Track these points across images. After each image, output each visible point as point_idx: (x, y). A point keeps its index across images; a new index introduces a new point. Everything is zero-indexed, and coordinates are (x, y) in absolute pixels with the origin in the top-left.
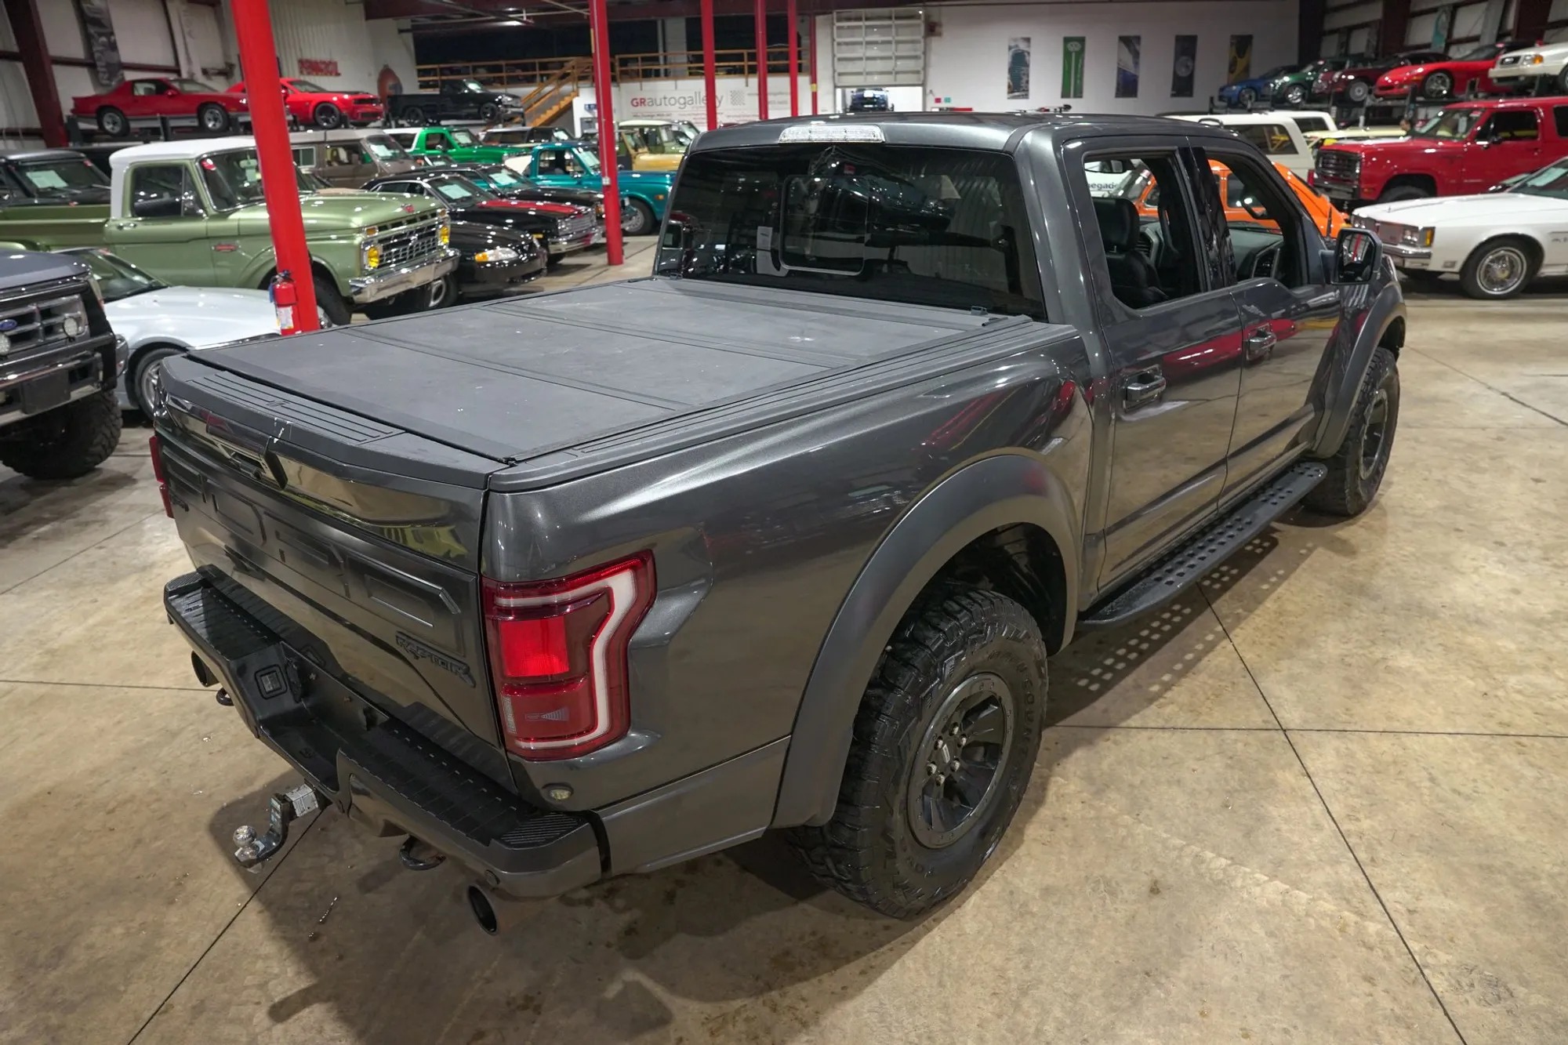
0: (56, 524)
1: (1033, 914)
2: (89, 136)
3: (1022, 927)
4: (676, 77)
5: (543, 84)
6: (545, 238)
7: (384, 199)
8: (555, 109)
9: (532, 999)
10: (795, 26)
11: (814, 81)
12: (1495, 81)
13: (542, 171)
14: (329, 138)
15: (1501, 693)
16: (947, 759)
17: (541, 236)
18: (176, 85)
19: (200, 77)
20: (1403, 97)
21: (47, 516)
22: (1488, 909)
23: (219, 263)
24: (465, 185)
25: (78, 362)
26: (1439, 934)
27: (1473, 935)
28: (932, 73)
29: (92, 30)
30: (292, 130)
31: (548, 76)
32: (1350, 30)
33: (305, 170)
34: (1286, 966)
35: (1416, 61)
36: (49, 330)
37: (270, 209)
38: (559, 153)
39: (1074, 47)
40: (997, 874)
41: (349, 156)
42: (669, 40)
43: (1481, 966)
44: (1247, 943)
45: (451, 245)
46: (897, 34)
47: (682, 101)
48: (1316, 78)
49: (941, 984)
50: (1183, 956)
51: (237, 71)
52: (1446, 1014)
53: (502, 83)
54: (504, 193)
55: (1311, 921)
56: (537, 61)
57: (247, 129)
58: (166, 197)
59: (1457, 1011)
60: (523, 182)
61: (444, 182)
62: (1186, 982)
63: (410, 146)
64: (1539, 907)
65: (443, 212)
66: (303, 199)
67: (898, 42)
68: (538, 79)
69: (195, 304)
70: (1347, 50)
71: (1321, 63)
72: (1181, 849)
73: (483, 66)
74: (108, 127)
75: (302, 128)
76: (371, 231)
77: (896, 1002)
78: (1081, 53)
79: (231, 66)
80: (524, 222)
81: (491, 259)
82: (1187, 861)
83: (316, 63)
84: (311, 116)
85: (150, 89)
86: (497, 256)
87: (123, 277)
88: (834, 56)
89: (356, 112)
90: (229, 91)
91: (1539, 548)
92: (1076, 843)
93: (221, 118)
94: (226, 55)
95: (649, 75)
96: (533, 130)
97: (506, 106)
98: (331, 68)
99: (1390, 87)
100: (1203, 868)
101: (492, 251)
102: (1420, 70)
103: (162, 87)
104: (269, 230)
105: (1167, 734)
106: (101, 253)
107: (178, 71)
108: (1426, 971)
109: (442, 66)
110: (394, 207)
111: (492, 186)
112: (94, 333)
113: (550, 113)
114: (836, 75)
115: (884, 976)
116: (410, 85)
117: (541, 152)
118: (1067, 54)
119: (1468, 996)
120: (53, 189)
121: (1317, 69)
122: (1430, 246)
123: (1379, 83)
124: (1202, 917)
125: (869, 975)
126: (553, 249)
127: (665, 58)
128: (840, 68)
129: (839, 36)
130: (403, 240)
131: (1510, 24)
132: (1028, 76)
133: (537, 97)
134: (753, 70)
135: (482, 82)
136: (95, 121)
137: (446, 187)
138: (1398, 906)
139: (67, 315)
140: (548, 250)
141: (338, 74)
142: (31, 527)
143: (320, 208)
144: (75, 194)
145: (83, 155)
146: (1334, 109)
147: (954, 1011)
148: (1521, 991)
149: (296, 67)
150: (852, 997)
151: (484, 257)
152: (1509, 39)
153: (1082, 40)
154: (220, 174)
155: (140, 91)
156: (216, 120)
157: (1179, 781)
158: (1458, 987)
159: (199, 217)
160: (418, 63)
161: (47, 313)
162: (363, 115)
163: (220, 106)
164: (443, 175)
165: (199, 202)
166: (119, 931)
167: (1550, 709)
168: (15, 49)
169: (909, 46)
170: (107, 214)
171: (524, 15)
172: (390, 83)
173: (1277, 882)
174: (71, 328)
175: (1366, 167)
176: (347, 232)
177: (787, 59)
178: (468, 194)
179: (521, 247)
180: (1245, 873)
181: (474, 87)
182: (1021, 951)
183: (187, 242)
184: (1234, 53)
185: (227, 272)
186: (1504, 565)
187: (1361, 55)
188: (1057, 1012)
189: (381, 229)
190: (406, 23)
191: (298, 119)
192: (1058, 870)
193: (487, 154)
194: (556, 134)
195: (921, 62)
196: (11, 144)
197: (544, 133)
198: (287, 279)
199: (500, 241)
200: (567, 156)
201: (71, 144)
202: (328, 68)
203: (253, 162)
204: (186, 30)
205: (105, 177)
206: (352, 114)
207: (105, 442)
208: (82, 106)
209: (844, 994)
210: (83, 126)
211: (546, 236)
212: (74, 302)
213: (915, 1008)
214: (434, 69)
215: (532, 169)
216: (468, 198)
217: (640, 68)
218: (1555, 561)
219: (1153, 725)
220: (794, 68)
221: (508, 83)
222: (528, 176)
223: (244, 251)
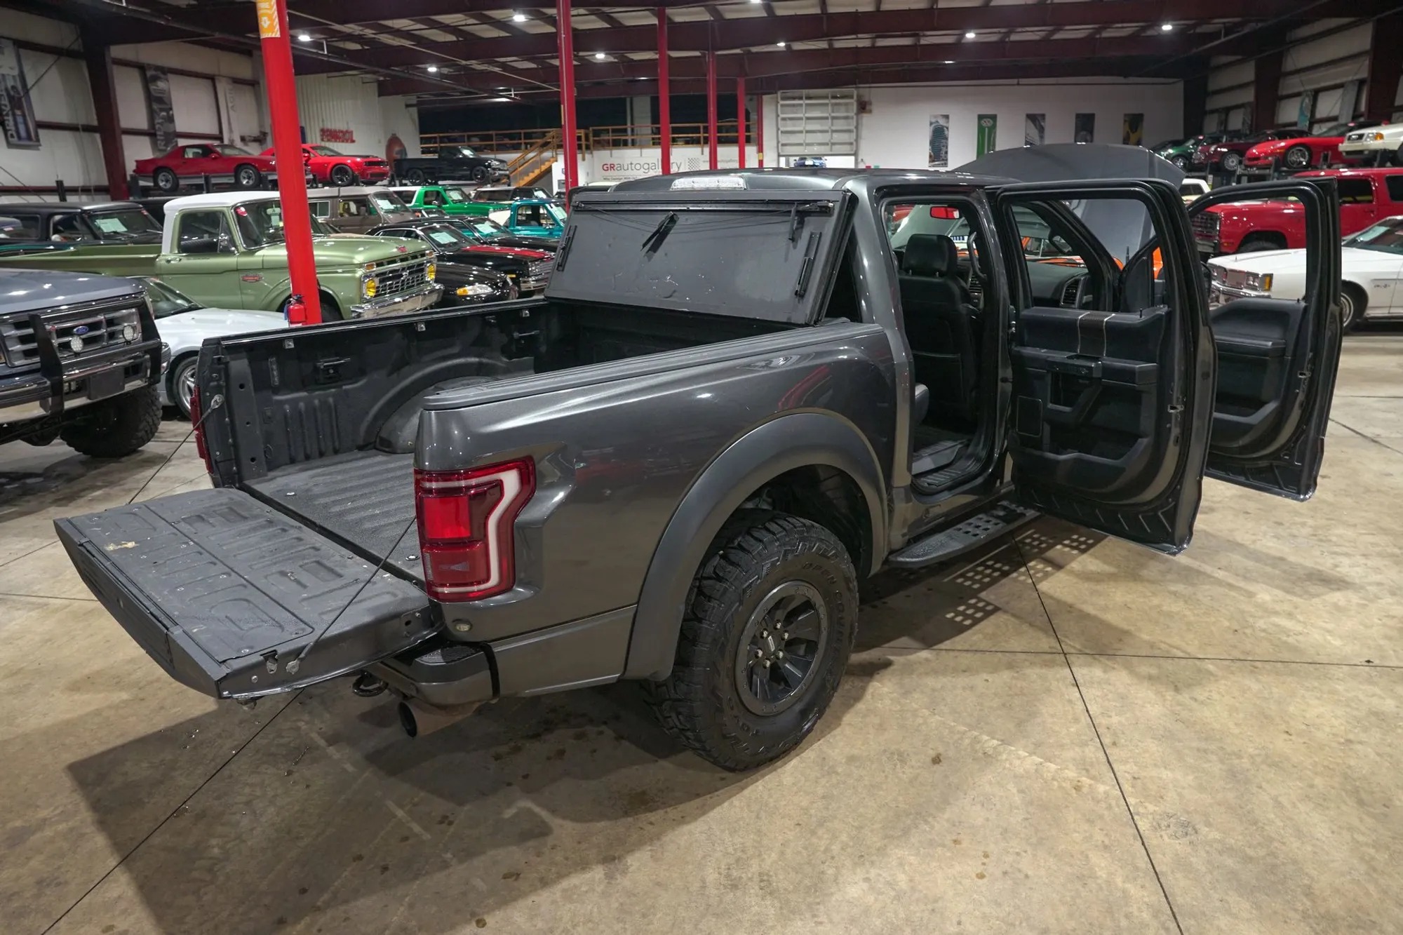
0: (107, 490)
1: (837, 773)
2: (146, 191)
3: (827, 782)
4: (642, 146)
5: (527, 150)
6: (518, 277)
7: (382, 241)
8: (537, 172)
9: (447, 817)
10: (744, 103)
11: (760, 150)
12: (1344, 154)
13: (520, 223)
14: (342, 194)
15: (1248, 631)
16: (773, 649)
17: (514, 276)
18: (219, 150)
19: (238, 144)
20: (1267, 167)
21: (99, 484)
22: (1196, 777)
23: (245, 292)
24: (452, 233)
25: (132, 361)
26: (1153, 793)
27: (1180, 795)
28: (864, 145)
29: (155, 106)
30: (312, 187)
31: (532, 144)
32: (1227, 110)
33: (321, 219)
34: (1028, 813)
35: (1282, 136)
36: (112, 336)
37: (288, 248)
38: (535, 208)
39: (987, 123)
40: (816, 745)
41: (358, 209)
42: (635, 114)
43: (1179, 814)
44: (1001, 797)
45: (436, 281)
46: (833, 112)
47: (646, 166)
48: (1196, 151)
49: (758, 817)
50: (949, 804)
51: (269, 139)
52: (1143, 844)
53: (492, 150)
54: (488, 240)
55: (1055, 783)
56: (522, 131)
57: (274, 186)
58: (206, 238)
59: (1152, 841)
60: (503, 232)
61: (435, 230)
62: (948, 820)
63: (410, 202)
64: (1235, 777)
65: (431, 253)
66: (316, 240)
67: (834, 118)
68: (523, 146)
69: (224, 322)
70: (1226, 127)
71: (1201, 138)
72: (964, 733)
73: (476, 136)
74: (162, 184)
75: (320, 185)
76: (370, 266)
77: (722, 827)
78: (993, 128)
79: (265, 134)
80: (502, 264)
81: (470, 293)
82: (967, 741)
83: (335, 131)
84: (328, 176)
85: (198, 153)
86: (475, 291)
87: (168, 300)
88: (778, 129)
89: (367, 172)
90: (262, 154)
91: (1311, 527)
92: (881, 728)
93: (254, 177)
94: (261, 125)
95: (617, 144)
96: (515, 189)
97: (494, 169)
98: (347, 136)
99: (1257, 158)
100: (978, 747)
101: (471, 287)
102: (1283, 144)
103: (207, 150)
104: (287, 265)
105: (969, 655)
106: (152, 281)
107: (220, 138)
108: (1136, 817)
109: (441, 135)
110: (389, 248)
111: (477, 235)
112: (145, 339)
113: (532, 176)
114: (780, 145)
115: (715, 811)
116: (414, 151)
117: (519, 207)
118: (981, 130)
119: (1163, 833)
120: (115, 233)
121: (1197, 143)
122: (1269, 290)
123: (1248, 154)
124: (970, 779)
125: (703, 811)
126: (524, 287)
127: (633, 130)
128: (784, 139)
129: (782, 113)
130: (396, 275)
131: (1363, 107)
132: (947, 148)
133: (522, 161)
134: (706, 141)
135: (474, 149)
136: (151, 179)
137: (437, 234)
138: (1126, 775)
139: (126, 324)
140: (519, 287)
141: (353, 141)
142: (87, 492)
143: (332, 248)
144: (132, 237)
145: (141, 206)
146: (1210, 177)
147: (765, 834)
148: (1204, 830)
149: (318, 134)
150: (689, 822)
151: (464, 291)
152: (1362, 120)
153: (994, 117)
154: (250, 219)
155: (190, 154)
156: (249, 178)
157: (972, 687)
158: (1157, 827)
159: (232, 253)
160: (421, 133)
161: (110, 322)
162: (372, 175)
163: (253, 166)
164: (435, 224)
165: (232, 242)
166: (145, 765)
167: (1285, 642)
168: (95, 123)
169: (842, 121)
170: (159, 251)
171: (512, 93)
172: (397, 149)
173: (1034, 757)
174: (129, 334)
175: (1226, 225)
176: (352, 267)
177: (737, 132)
178: (455, 240)
179: (496, 284)
180: (1011, 750)
181: (467, 152)
182: (824, 797)
183: (222, 273)
184: (1127, 129)
185: (252, 298)
186: (1279, 539)
187: (1239, 131)
188: (844, 837)
189: (378, 265)
190: (413, 99)
191: (318, 177)
192: (863, 745)
193: (476, 208)
194: (536, 193)
195: (854, 135)
196: (84, 198)
197: (526, 192)
198: (299, 301)
199: (480, 279)
200: (542, 211)
201: (131, 198)
202: (344, 136)
203: (278, 210)
204: (230, 105)
205: (158, 225)
206: (363, 174)
207: (148, 428)
208: (142, 166)
209: (683, 820)
210: (142, 183)
211: (519, 276)
212: (132, 314)
213: (735, 831)
214: (435, 138)
215: (514, 221)
216: (455, 243)
217: (611, 138)
218: (1321, 537)
219: (960, 648)
220: (742, 139)
221: (497, 150)
222: (507, 227)
223: (267, 281)
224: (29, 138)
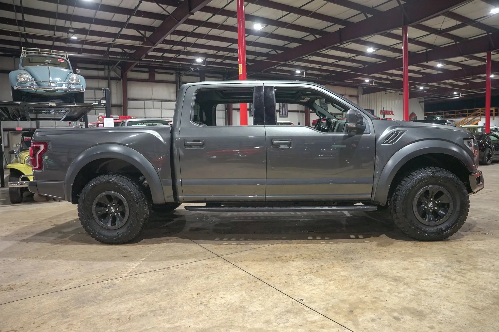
5: (468, 117)
16: (113, 211)
31: (471, 115)
55: (124, 269)
56: (467, 110)
59: (96, 284)
73: (448, 112)
83: (387, 111)
98: (391, 112)
100: (138, 259)
109: (434, 112)
116: (420, 118)
119: (103, 285)
138: (137, 276)
141: (394, 115)
149: (379, 113)
158: (106, 283)
160: (425, 112)
171: (460, 95)
181: (438, 118)
190: (422, 100)
221: (456, 117)
224: (285, 114)
